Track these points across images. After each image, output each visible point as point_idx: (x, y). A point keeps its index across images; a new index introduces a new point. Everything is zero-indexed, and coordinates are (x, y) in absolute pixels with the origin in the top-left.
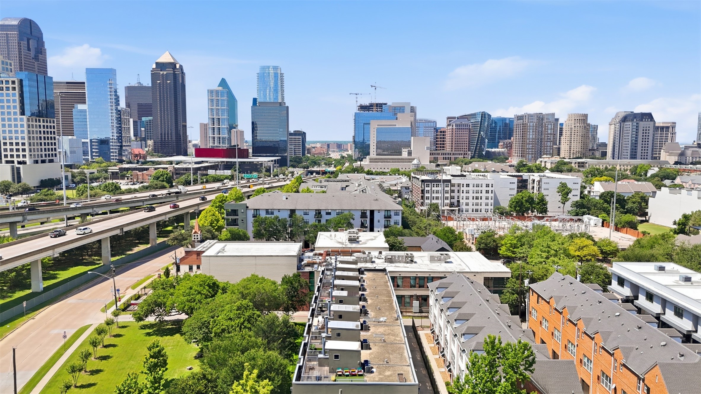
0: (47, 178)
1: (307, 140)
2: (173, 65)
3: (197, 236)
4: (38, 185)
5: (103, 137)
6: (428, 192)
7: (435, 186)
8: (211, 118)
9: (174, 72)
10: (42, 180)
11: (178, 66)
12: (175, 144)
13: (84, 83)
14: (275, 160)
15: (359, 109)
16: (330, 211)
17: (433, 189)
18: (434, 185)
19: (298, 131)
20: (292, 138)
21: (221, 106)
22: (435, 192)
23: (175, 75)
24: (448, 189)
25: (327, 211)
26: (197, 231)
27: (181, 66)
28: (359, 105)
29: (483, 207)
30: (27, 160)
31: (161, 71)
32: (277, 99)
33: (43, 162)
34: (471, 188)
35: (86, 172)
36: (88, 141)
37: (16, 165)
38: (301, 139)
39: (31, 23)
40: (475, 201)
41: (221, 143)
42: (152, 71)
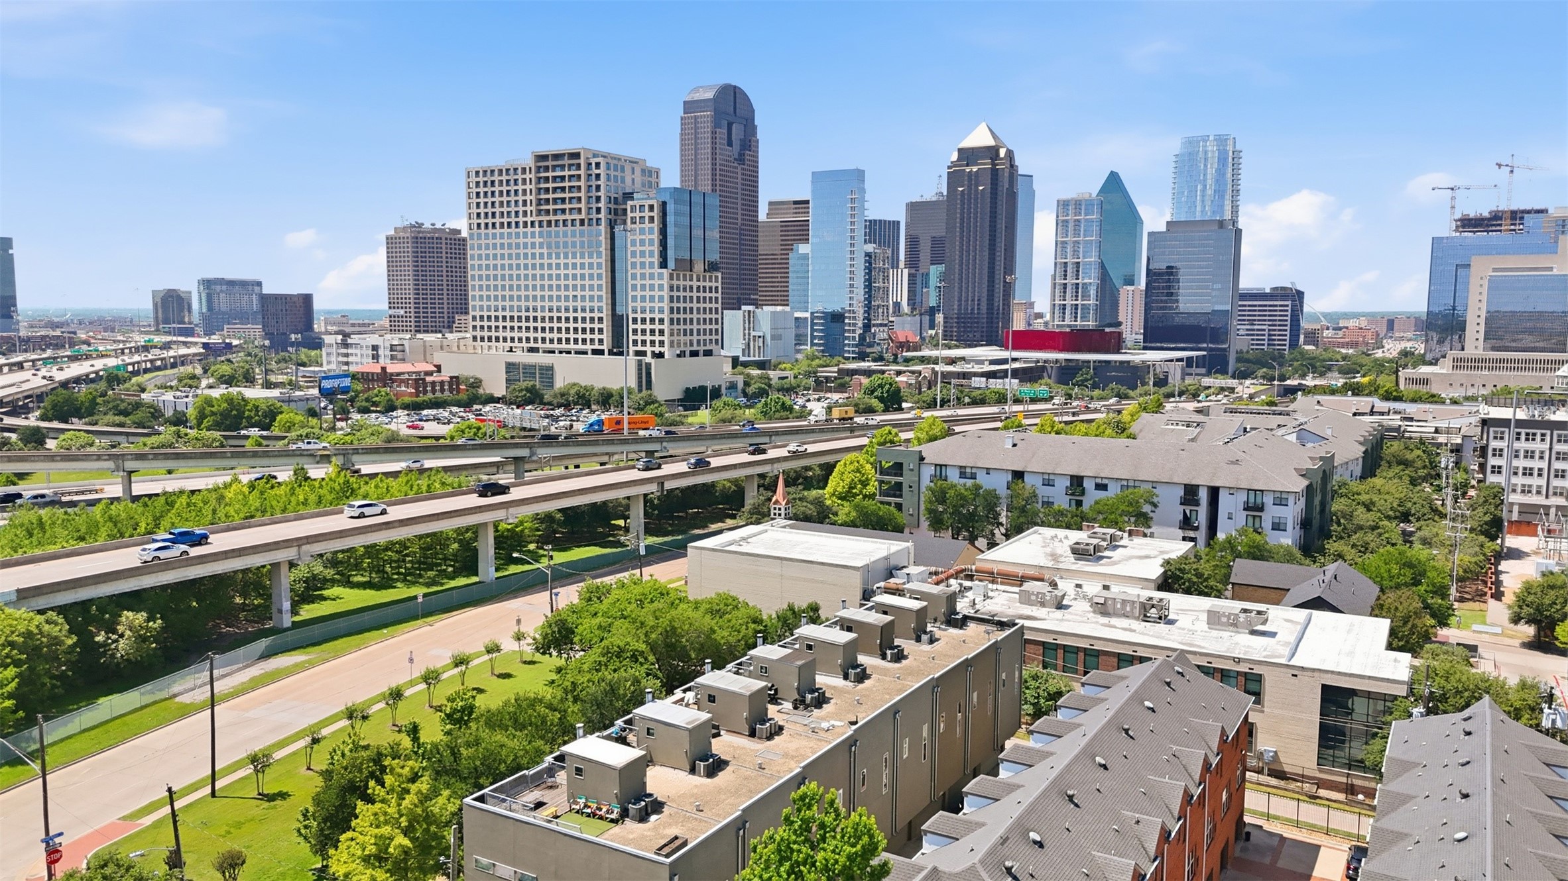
0: (697, 385)
1: (1306, 309)
2: (992, 152)
3: (780, 509)
4: (680, 396)
5: (837, 308)
6: (1498, 453)
8: (1061, 263)
9: (994, 165)
10: (688, 389)
11: (1002, 152)
12: (985, 320)
13: (807, 202)
14: (1189, 360)
15: (1457, 227)
16: (1105, 481)
17: (1516, 445)
19: (1283, 288)
20: (1245, 306)
21: (1085, 236)
22: (1522, 454)
23: (995, 173)
25: (1099, 481)
26: (781, 501)
27: (1010, 153)
28: (1458, 216)
30: (665, 350)
31: (967, 165)
32: (1222, 213)
33: (694, 354)
35: (772, 376)
36: (808, 315)
37: (648, 359)
38: (1289, 308)
39: (735, 93)
41: (1079, 319)
42: (949, 167)
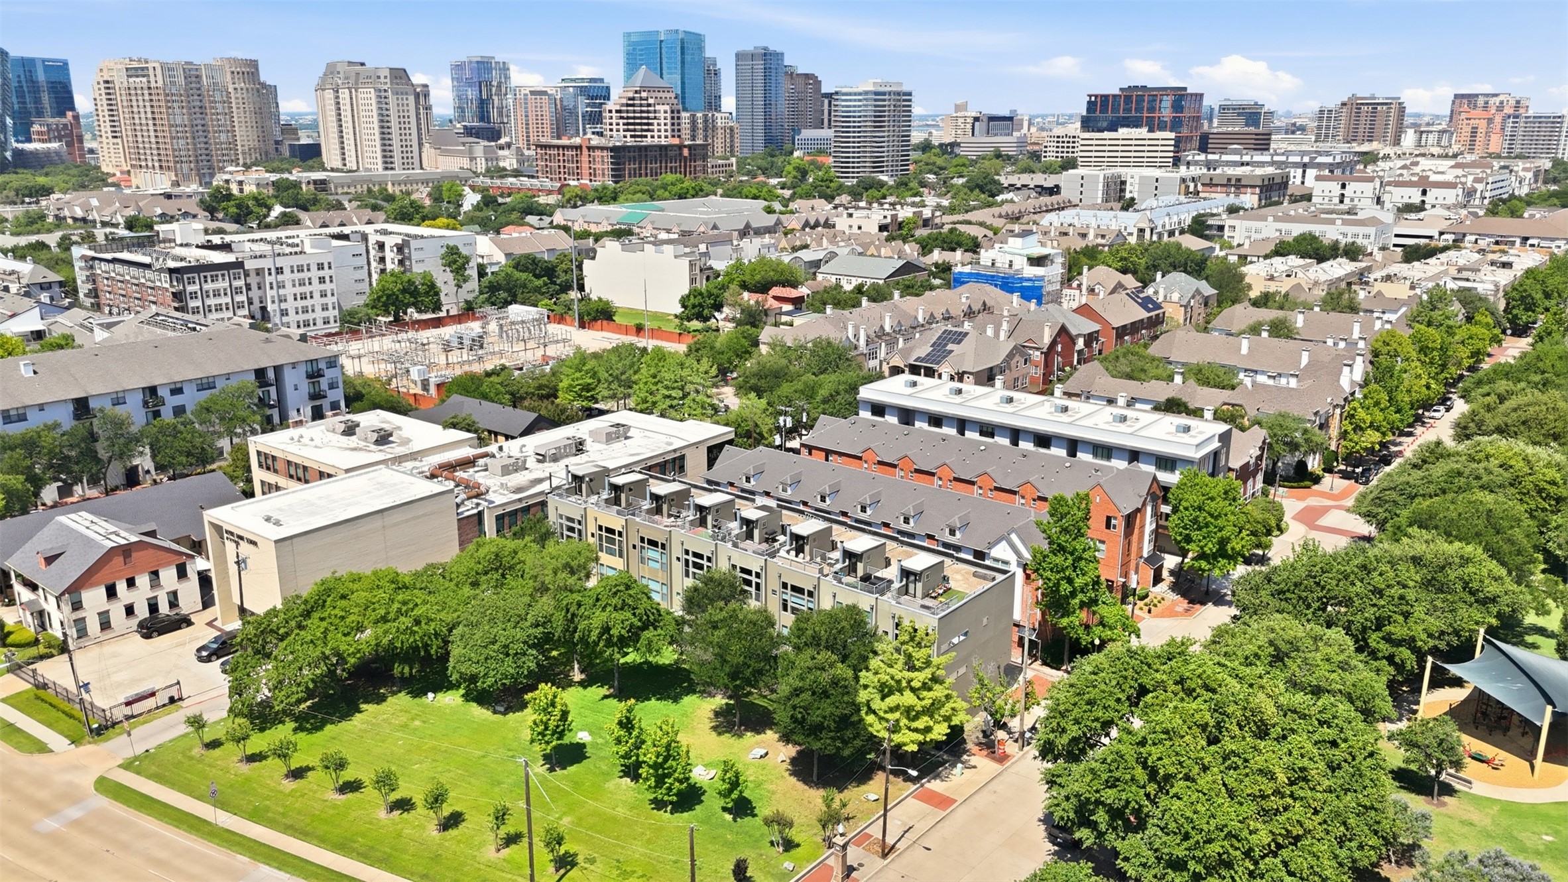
6: (193, 296)
7: (209, 280)
17: (205, 287)
18: (205, 277)
22: (211, 294)
24: (240, 283)
25: (172, 386)
29: (319, 315)
34: (287, 276)
40: (300, 303)
